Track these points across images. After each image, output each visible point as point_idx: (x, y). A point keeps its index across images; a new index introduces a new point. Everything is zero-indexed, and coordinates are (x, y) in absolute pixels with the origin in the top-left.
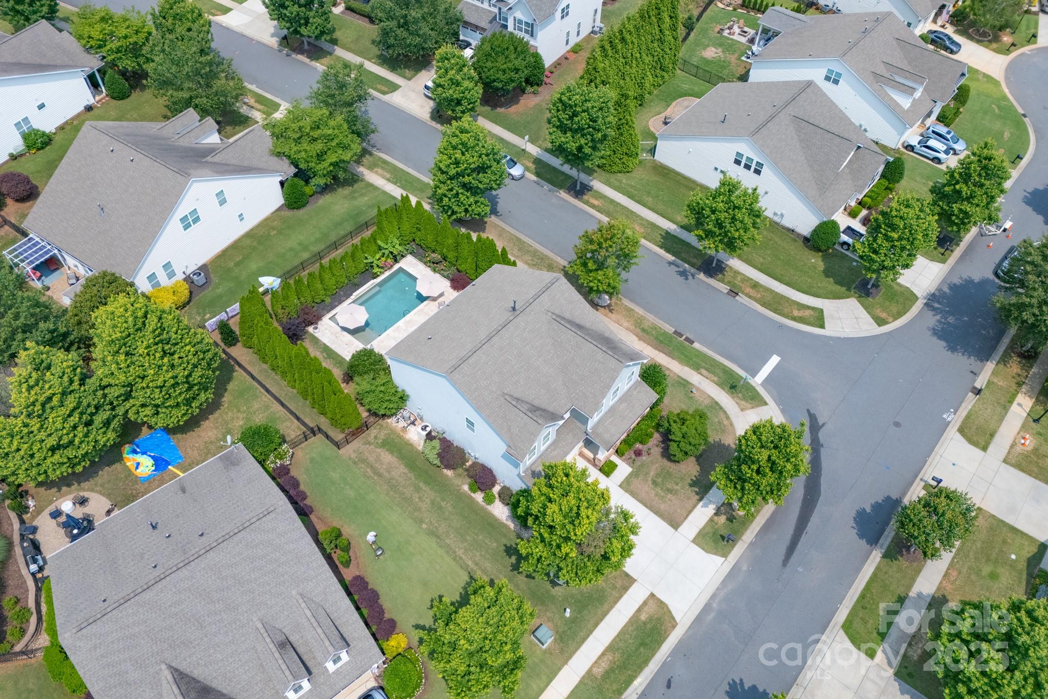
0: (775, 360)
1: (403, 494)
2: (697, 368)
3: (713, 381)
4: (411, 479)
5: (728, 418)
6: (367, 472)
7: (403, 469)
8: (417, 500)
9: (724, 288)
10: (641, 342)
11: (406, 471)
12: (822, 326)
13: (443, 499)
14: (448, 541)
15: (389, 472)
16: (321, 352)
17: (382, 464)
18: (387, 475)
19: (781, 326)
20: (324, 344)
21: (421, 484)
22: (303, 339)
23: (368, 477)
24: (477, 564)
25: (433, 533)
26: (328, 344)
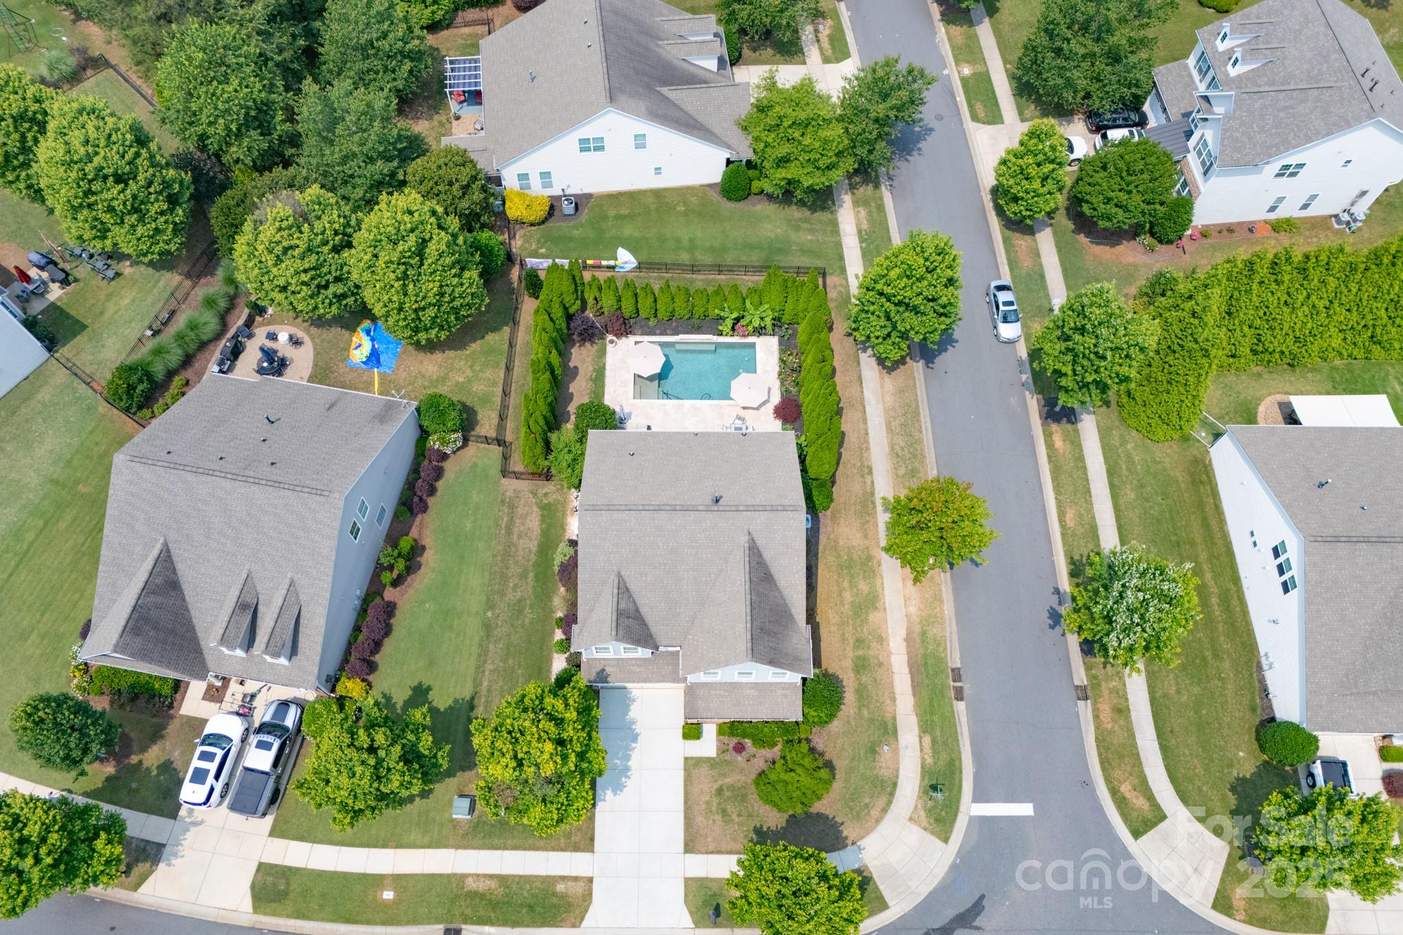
0: (1025, 809)
1: (507, 569)
2: (926, 727)
3: (923, 760)
4: (528, 561)
5: (885, 810)
6: (502, 519)
7: (533, 545)
8: (511, 585)
9: (1080, 676)
10: (905, 644)
11: (534, 550)
12: (1137, 834)
13: (532, 607)
14: (491, 647)
15: (520, 537)
16: (594, 369)
17: (523, 524)
18: (515, 537)
19: (1087, 784)
20: (605, 364)
21: (531, 575)
22: (594, 342)
23: (497, 525)
24: (489, 691)
25: (488, 627)
26: (607, 367)
